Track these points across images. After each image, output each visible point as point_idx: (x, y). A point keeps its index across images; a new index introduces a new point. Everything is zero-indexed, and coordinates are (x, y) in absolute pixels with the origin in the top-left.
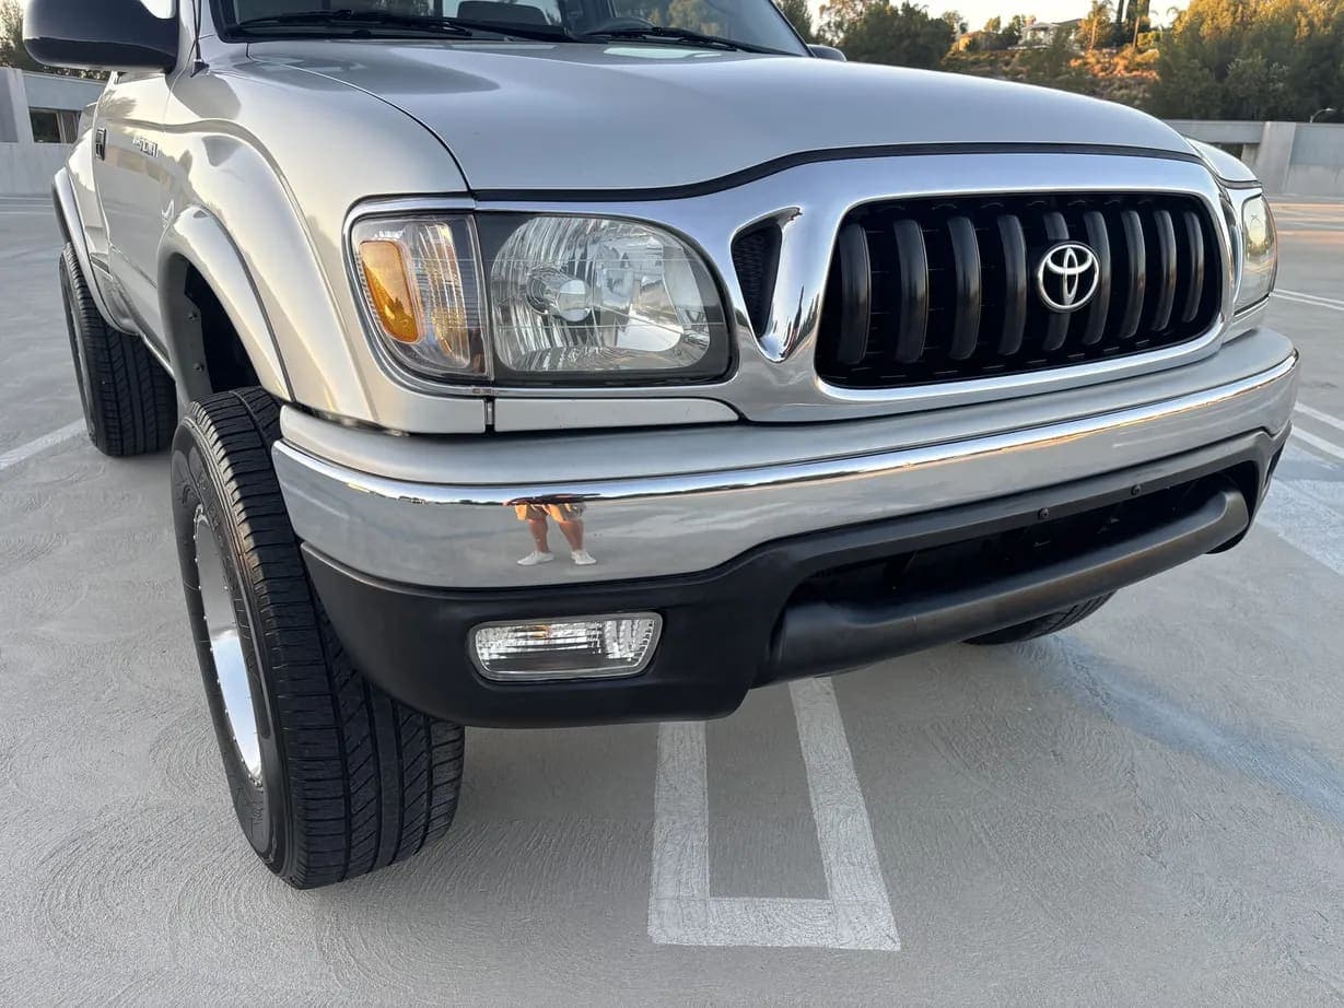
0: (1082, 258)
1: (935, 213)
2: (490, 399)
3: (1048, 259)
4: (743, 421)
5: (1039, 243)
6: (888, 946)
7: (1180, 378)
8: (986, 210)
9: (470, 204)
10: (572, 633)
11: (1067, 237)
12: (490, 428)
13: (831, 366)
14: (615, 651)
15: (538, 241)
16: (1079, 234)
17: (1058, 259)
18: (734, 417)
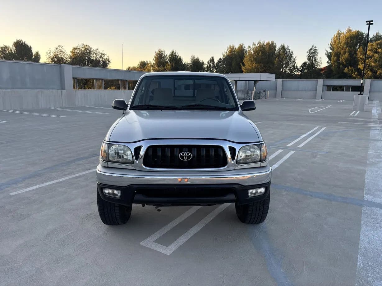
0: (188, 154)
2: (108, 163)
3: (181, 154)
5: (181, 152)
9: (109, 142)
12: (108, 166)
13: (145, 164)
16: (191, 151)
17: (183, 154)
18: (134, 169)
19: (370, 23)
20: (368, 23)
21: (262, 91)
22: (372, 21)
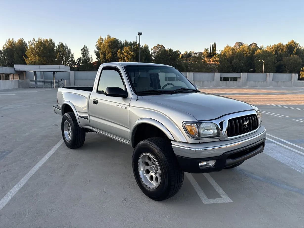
0: (247, 122)
1: (235, 119)
2: (200, 140)
4: (220, 141)
5: (243, 121)
6: (231, 202)
7: (256, 133)
8: (238, 118)
9: (198, 122)
10: (204, 163)
11: (245, 120)
12: (200, 142)
13: (228, 135)
14: (210, 164)
15: (203, 125)
16: (246, 120)
17: (245, 123)
18: (219, 140)
19: (140, 34)
20: (139, 34)
21: (60, 80)
22: (142, 33)
